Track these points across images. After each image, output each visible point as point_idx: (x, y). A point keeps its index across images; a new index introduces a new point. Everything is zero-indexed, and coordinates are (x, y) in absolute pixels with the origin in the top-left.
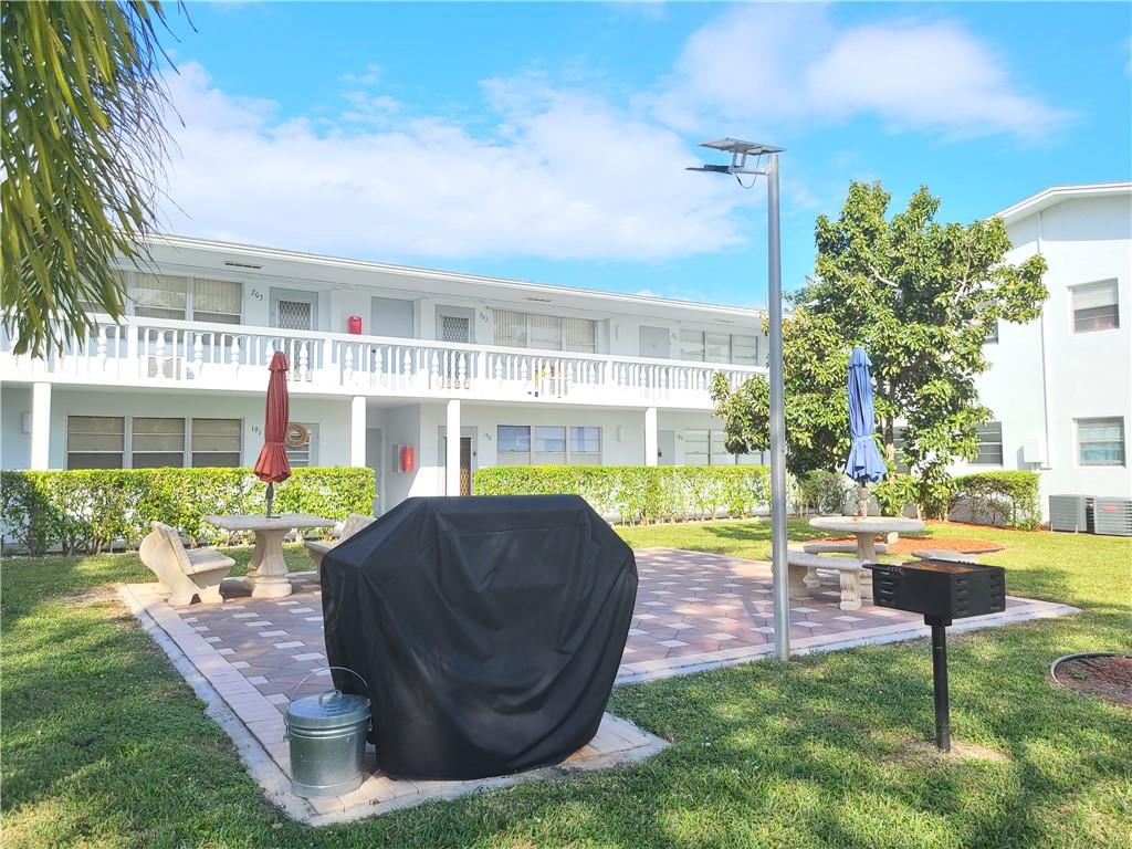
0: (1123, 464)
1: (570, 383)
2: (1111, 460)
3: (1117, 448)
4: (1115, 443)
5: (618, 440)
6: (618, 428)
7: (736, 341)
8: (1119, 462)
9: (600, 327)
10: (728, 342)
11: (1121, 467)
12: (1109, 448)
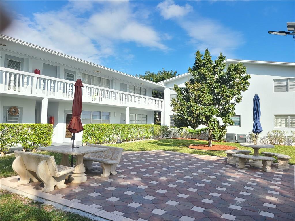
0: (240, 126)
1: (103, 98)
2: (236, 125)
3: (238, 122)
4: (237, 121)
5: (115, 116)
6: (115, 112)
7: (142, 89)
8: (239, 125)
9: (110, 81)
10: (139, 90)
11: (239, 127)
12: (236, 122)
